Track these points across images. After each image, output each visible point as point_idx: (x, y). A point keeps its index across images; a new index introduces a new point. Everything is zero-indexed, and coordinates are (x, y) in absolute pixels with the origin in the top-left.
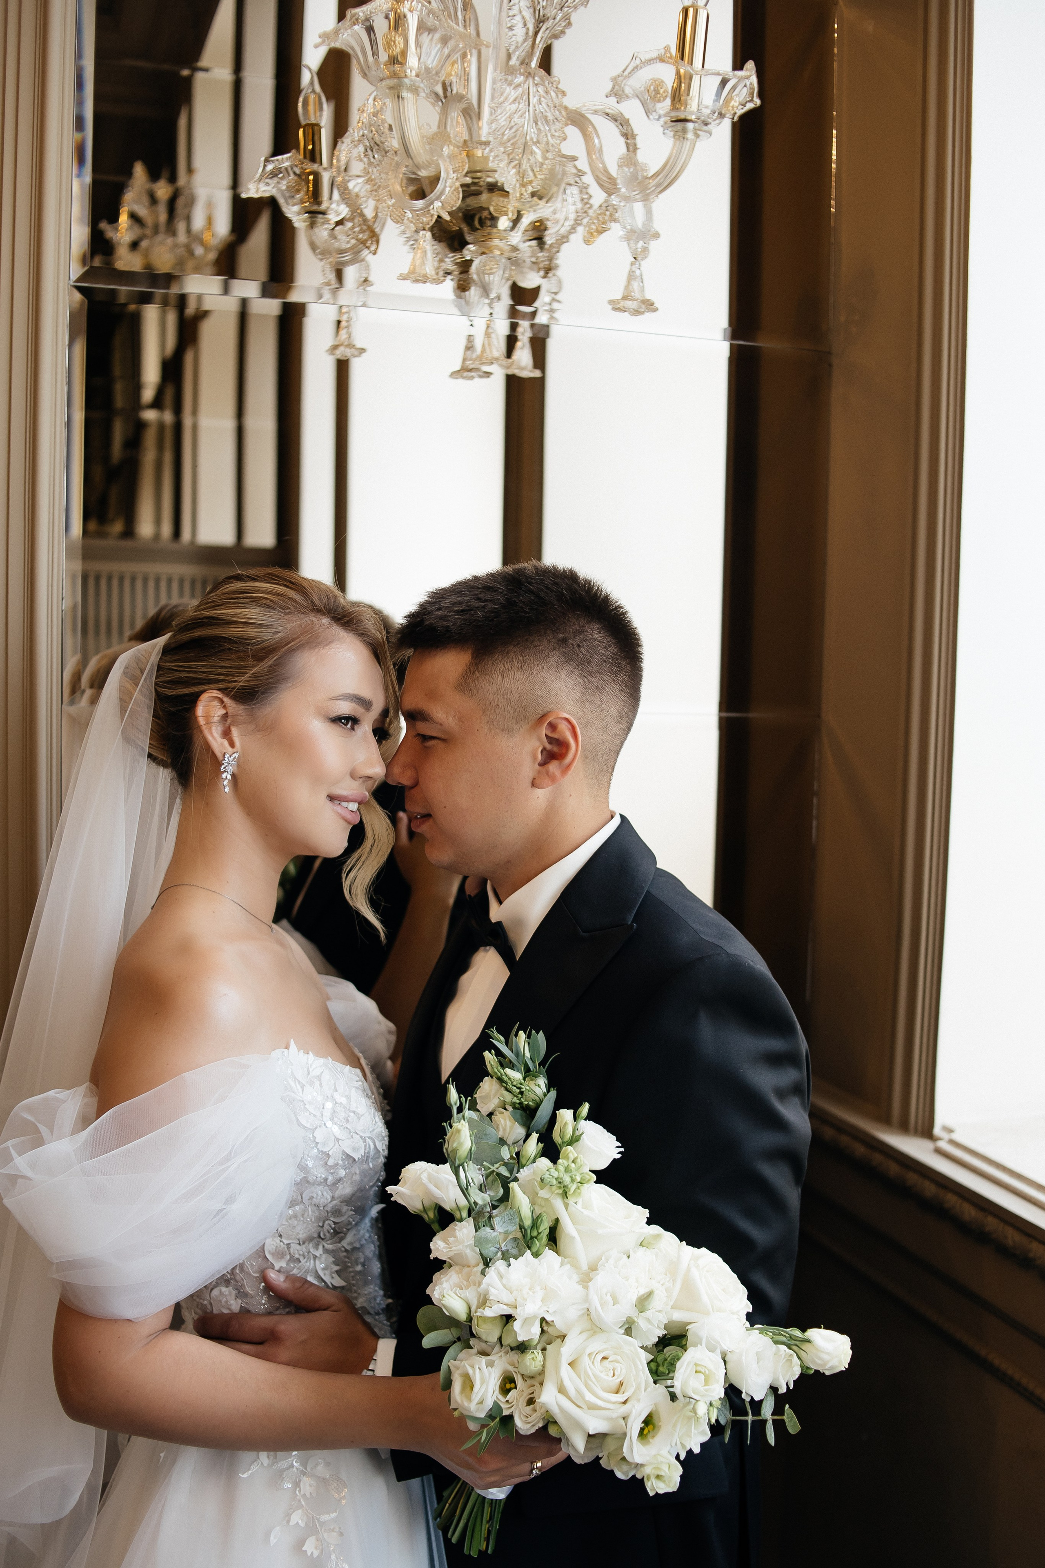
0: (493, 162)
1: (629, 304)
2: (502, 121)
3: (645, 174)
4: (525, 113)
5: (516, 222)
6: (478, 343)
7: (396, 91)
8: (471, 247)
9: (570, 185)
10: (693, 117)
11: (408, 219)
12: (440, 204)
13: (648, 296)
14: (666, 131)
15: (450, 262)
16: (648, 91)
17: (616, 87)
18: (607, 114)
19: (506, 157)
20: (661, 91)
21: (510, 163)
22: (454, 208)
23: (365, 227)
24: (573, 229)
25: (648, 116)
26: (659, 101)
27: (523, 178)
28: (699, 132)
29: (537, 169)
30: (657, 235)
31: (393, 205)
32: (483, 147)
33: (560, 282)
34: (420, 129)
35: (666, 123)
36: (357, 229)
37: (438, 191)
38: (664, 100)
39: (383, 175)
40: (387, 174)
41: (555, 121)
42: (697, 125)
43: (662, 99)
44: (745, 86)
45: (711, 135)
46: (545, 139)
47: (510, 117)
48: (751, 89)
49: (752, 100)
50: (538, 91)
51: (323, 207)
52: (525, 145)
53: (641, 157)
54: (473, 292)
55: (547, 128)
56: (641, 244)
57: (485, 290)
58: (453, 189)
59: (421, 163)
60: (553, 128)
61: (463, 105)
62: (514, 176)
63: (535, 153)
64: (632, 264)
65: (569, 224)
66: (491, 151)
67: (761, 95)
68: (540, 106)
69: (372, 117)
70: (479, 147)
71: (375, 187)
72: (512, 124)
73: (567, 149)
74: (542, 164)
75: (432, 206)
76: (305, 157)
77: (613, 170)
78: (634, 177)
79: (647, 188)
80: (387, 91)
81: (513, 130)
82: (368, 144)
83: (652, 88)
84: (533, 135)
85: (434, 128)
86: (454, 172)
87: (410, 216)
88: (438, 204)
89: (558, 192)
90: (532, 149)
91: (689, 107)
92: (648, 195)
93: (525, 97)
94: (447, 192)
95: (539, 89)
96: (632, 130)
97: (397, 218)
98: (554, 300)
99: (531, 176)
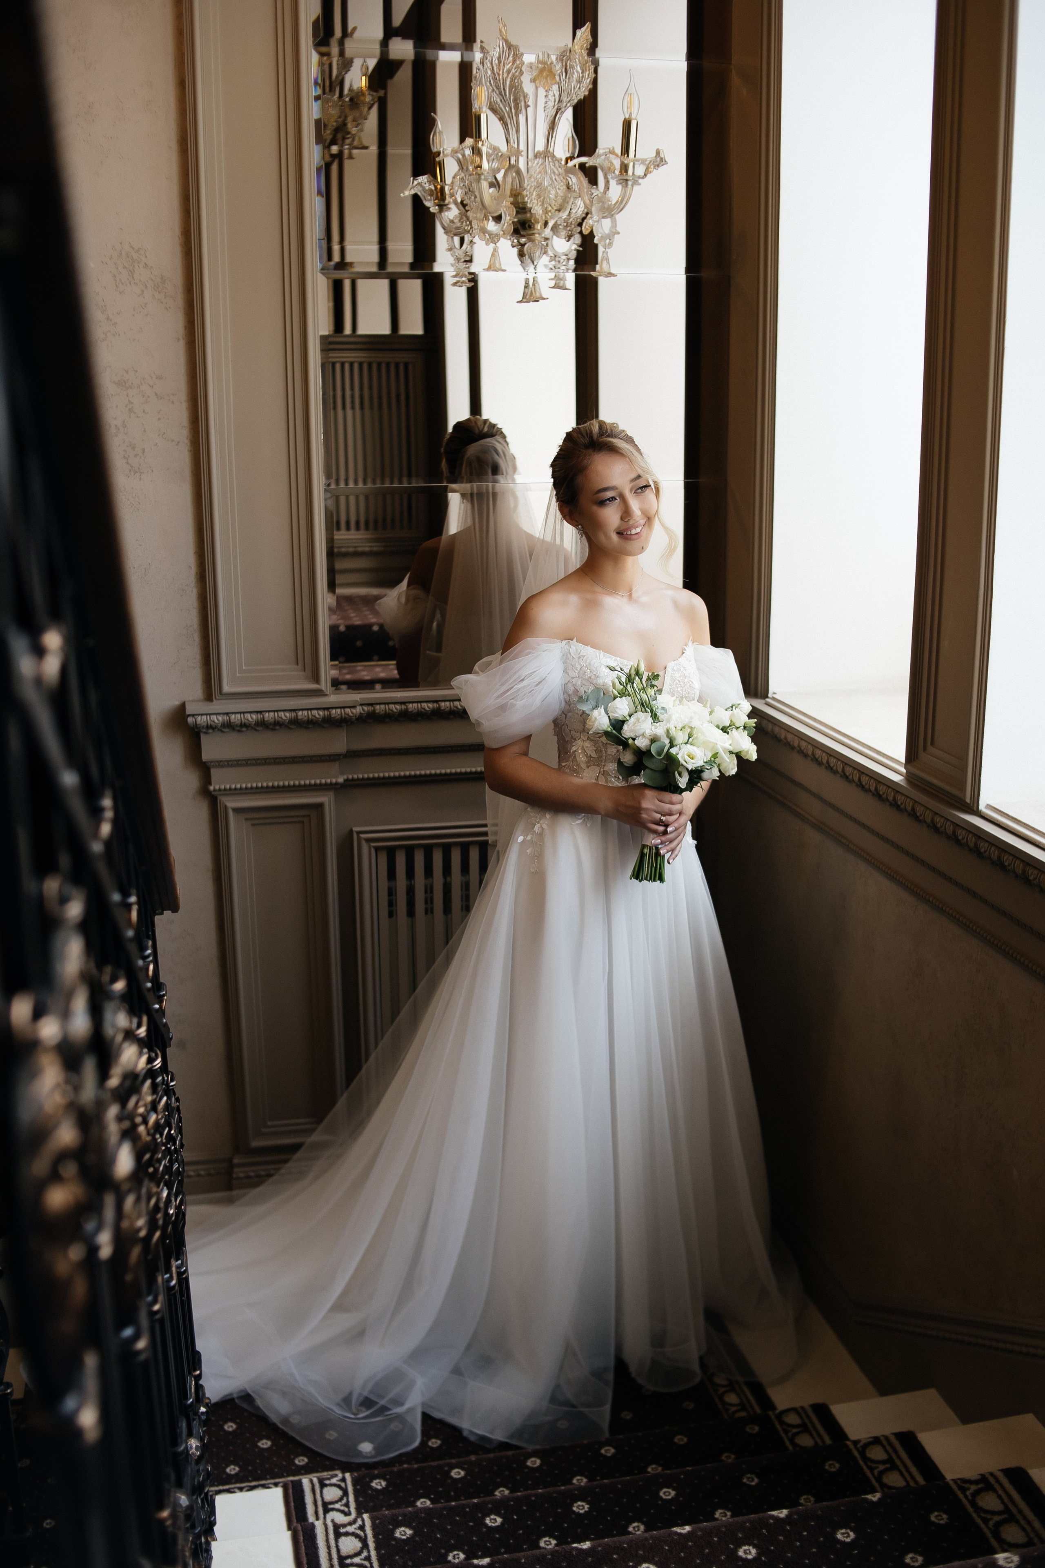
0: (530, 203)
2: (534, 182)
3: (610, 203)
5: (545, 226)
8: (525, 237)
10: (631, 178)
11: (487, 238)
15: (514, 243)
19: (537, 201)
20: (612, 168)
21: (537, 204)
22: (514, 224)
27: (546, 210)
29: (553, 204)
38: (614, 171)
51: (447, 202)
52: (546, 193)
54: (528, 258)
56: (608, 241)
57: (532, 260)
58: (512, 216)
64: (604, 251)
72: (539, 183)
79: (611, 211)
81: (540, 186)
86: (511, 210)
91: (627, 173)
93: (544, 169)
95: (551, 164)
99: (550, 208)
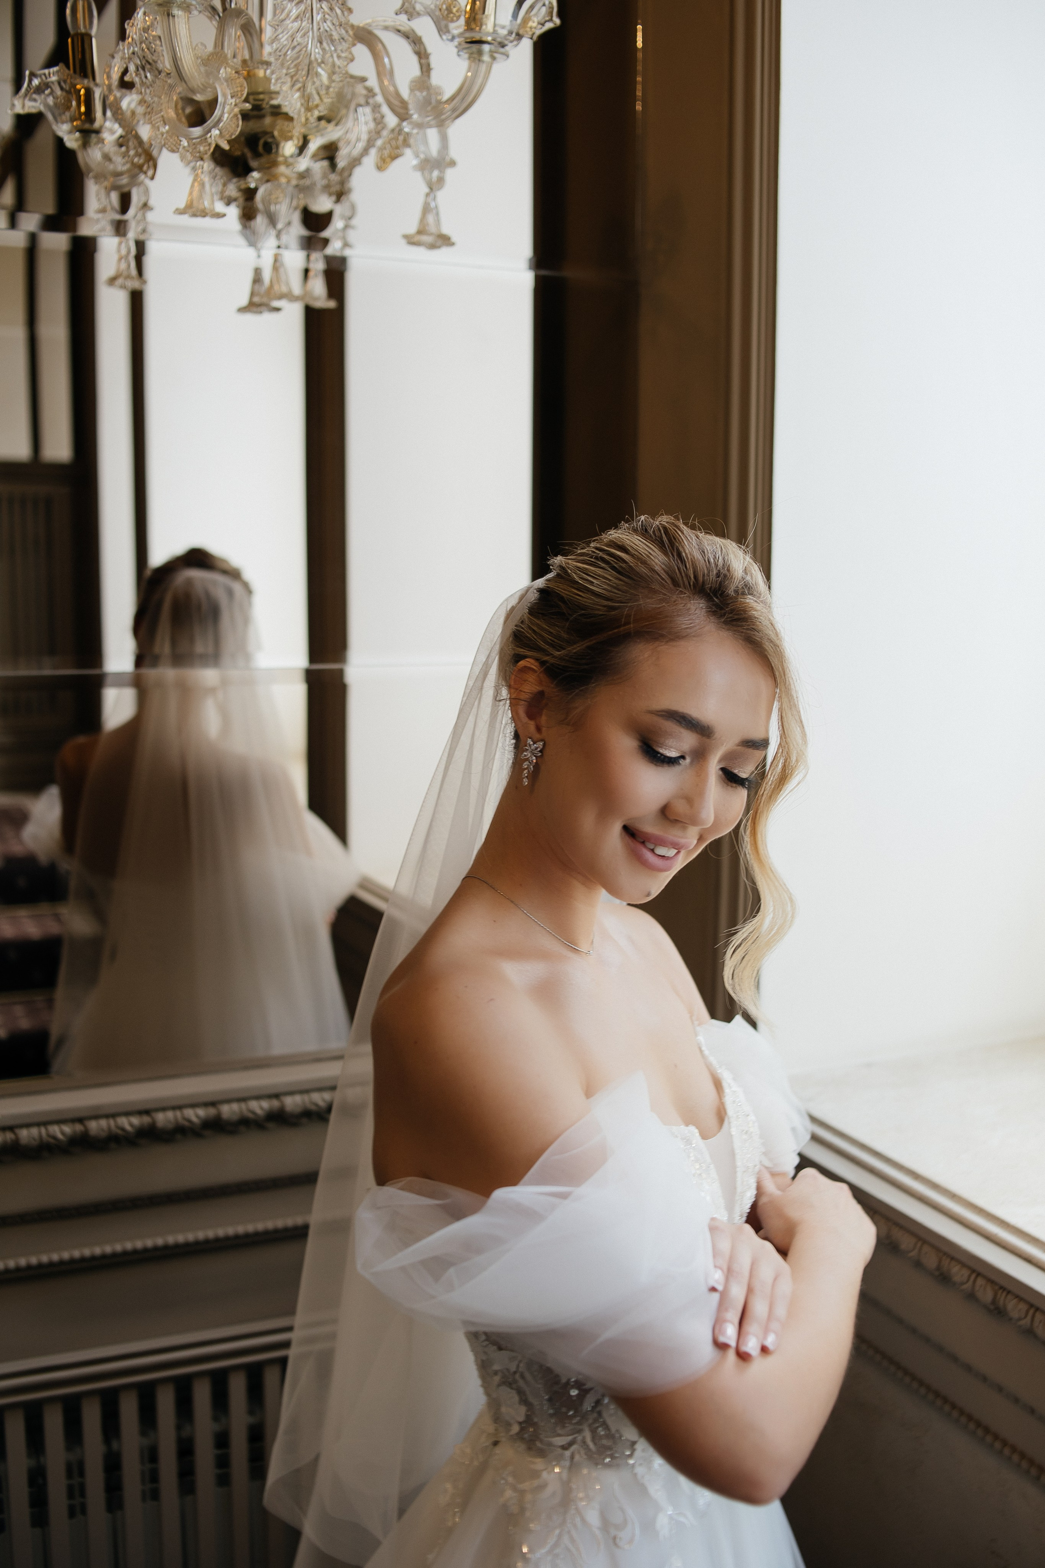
0: (275, 84)
1: (425, 238)
2: (284, 39)
3: (439, 98)
4: (308, 32)
5: (302, 149)
6: (267, 275)
7: (166, 9)
8: (255, 174)
9: (361, 106)
10: (489, 39)
11: (184, 147)
12: (217, 132)
13: (445, 230)
14: (461, 53)
15: (232, 190)
16: (440, 10)
17: (406, 4)
18: (399, 31)
19: (289, 80)
20: (454, 10)
21: (293, 86)
22: (233, 137)
23: (140, 150)
24: (365, 151)
25: (441, 36)
26: (452, 21)
27: (308, 102)
28: (496, 55)
29: (323, 92)
30: (453, 163)
31: (167, 132)
32: (265, 67)
33: (353, 208)
34: (194, 49)
35: (460, 44)
36: (132, 153)
37: (216, 116)
38: (458, 20)
39: (156, 99)
40: (160, 97)
41: (342, 40)
42: (493, 47)
43: (455, 18)
44: (544, 5)
45: (508, 56)
46: (331, 60)
47: (292, 36)
48: (550, 8)
49: (551, 20)
50: (322, 8)
51: (97, 125)
52: (310, 63)
53: (436, 79)
54: (260, 221)
55: (333, 48)
56: (436, 174)
57: (272, 220)
58: (231, 115)
59: (196, 87)
60: (340, 48)
61: (242, 21)
62: (298, 100)
63: (320, 74)
64: (427, 195)
65: (360, 146)
66: (273, 73)
67: (560, 15)
68: (325, 24)
69: (143, 33)
70: (260, 66)
71: (149, 110)
72: (295, 43)
73: (355, 69)
74: (328, 88)
75: (209, 135)
76: (75, 72)
77: (405, 93)
78: (427, 101)
79: (442, 113)
80: (156, 8)
81: (297, 50)
82: (139, 63)
83: (444, 7)
84: (317, 56)
85: (210, 48)
86: (232, 97)
87: (186, 144)
88: (215, 132)
89: (347, 115)
90: (317, 71)
91: (484, 27)
92: (443, 121)
93: (308, 15)
94: (225, 119)
95: (323, 6)
96: (425, 50)
97: (172, 146)
98: (346, 227)
99: (317, 100)
